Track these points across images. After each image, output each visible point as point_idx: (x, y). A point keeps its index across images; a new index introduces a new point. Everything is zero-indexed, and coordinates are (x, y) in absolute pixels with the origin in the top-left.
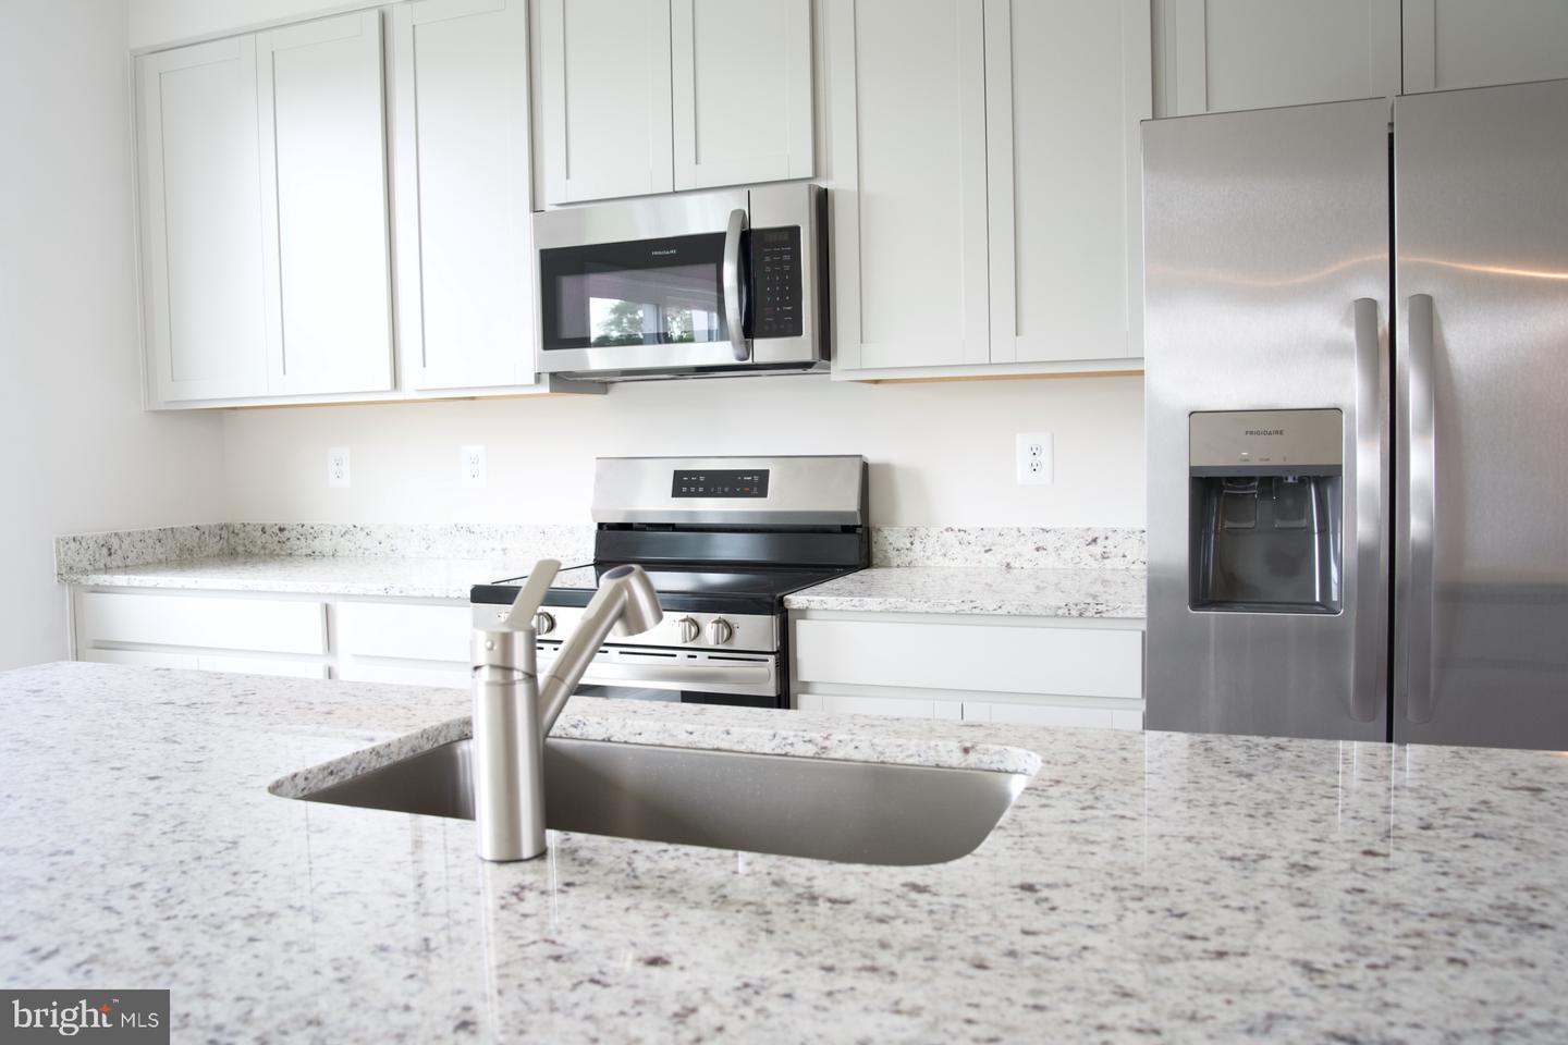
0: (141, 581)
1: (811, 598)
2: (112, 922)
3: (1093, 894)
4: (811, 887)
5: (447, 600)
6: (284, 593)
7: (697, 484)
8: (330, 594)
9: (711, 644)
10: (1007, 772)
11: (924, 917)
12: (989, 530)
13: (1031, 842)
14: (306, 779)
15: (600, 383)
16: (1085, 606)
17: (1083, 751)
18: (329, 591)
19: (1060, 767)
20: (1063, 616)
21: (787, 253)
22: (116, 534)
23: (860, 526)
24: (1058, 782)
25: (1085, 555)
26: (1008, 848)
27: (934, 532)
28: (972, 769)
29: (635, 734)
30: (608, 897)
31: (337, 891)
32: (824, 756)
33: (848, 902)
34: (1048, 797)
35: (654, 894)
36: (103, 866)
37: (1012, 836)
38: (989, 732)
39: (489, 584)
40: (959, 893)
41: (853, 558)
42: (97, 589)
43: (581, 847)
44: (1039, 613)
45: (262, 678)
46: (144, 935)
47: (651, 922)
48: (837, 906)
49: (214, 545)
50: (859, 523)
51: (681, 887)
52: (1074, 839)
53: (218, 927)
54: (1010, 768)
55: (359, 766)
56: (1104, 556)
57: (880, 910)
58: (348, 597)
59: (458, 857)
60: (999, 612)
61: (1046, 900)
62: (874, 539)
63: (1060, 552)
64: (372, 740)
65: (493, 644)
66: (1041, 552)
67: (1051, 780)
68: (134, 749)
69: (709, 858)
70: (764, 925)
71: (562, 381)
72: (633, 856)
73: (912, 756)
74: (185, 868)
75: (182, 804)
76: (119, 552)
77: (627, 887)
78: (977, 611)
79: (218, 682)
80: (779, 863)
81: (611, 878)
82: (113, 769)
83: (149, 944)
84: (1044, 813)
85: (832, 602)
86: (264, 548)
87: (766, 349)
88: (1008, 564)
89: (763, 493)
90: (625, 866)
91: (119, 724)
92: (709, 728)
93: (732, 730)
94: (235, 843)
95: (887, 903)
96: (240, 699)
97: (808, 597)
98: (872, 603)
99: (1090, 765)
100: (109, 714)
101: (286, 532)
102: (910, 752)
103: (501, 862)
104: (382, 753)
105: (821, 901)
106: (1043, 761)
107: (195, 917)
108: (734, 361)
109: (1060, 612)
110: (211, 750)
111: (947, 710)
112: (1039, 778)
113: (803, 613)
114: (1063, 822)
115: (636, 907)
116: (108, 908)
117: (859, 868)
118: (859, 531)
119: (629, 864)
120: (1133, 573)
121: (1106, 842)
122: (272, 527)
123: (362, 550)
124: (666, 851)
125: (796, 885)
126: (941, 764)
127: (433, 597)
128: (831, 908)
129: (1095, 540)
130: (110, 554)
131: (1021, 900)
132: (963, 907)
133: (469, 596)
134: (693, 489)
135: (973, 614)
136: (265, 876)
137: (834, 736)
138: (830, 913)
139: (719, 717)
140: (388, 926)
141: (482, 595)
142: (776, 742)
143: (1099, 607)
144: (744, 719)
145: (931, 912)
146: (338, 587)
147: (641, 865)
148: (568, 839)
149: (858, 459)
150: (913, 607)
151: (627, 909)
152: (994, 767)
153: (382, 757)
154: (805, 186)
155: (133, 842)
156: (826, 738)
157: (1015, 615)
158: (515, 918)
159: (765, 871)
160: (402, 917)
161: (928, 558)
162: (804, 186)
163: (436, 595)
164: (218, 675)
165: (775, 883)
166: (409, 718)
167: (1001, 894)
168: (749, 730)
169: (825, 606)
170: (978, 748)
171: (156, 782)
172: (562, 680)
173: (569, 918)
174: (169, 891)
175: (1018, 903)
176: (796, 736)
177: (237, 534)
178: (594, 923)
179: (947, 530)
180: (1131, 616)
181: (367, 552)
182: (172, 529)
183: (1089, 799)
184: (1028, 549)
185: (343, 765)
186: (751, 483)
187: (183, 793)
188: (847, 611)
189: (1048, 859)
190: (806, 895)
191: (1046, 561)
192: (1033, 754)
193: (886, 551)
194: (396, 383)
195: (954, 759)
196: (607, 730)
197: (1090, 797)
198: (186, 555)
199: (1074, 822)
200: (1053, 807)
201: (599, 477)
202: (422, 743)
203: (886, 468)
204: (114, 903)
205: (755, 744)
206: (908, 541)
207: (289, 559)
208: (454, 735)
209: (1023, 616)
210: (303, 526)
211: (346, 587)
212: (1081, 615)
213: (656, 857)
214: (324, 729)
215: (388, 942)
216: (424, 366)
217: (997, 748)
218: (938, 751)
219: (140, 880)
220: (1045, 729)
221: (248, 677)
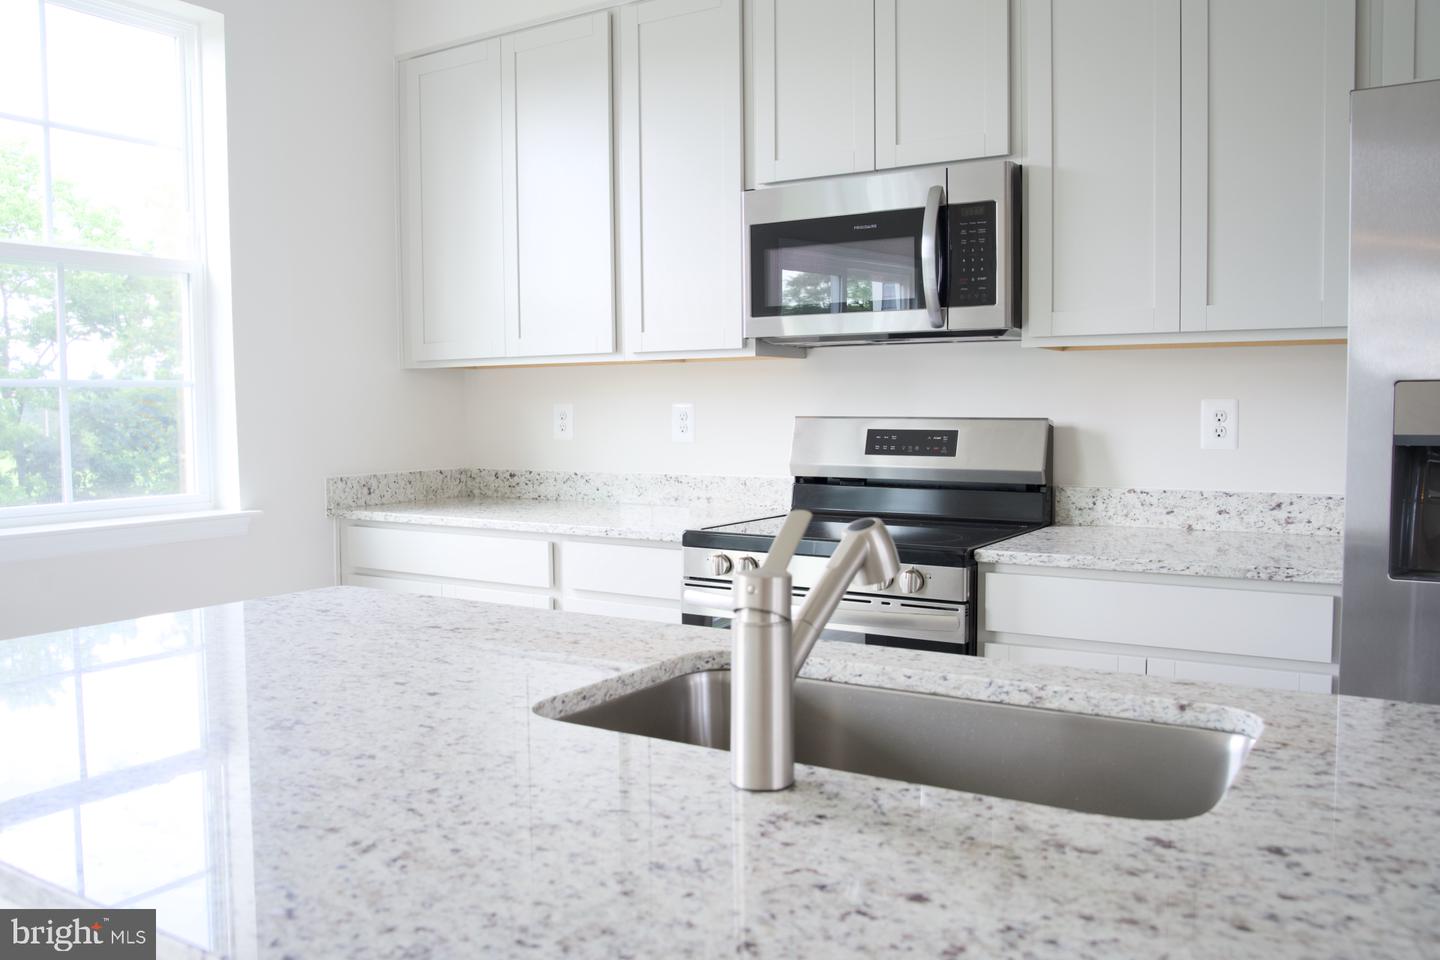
0: (396, 517)
1: (1000, 553)
2: (416, 823)
3: (1346, 863)
4: (1055, 835)
5: (660, 543)
6: (517, 532)
7: (889, 442)
8: (557, 534)
9: (905, 592)
10: (1224, 731)
11: (1175, 873)
12: (1172, 492)
13: (1269, 804)
14: (563, 702)
15: (799, 348)
16: (1274, 570)
17: (1304, 715)
18: (556, 532)
19: (1283, 730)
20: (1252, 579)
21: (982, 226)
22: (375, 476)
23: (1045, 486)
24: (1285, 745)
25: (1269, 520)
26: (1247, 809)
27: (1116, 493)
28: (1188, 726)
29: (856, 676)
30: (860, 832)
31: (609, 808)
32: (1038, 705)
33: (1095, 853)
34: (1278, 760)
35: (903, 831)
36: (402, 771)
37: (1249, 797)
38: (1203, 691)
39: (699, 530)
40: (1206, 851)
41: (1037, 516)
42: (359, 523)
43: (827, 782)
44: (1227, 576)
45: (512, 608)
46: (445, 837)
47: (905, 859)
48: (1084, 855)
49: (454, 488)
50: (1044, 483)
51: (929, 826)
52: (1314, 804)
53: (509, 835)
54: (1228, 726)
55: (608, 691)
56: (1289, 521)
57: (1129, 863)
58: (572, 537)
59: (713, 784)
60: (1187, 572)
61: (1297, 865)
62: (1057, 499)
63: (1243, 515)
64: (617, 669)
65: (754, 589)
66: (1224, 515)
67: (1278, 743)
68: (412, 667)
69: (950, 800)
70: (1017, 870)
71: (768, 346)
72: (878, 793)
73: (1126, 710)
74: (472, 778)
75: (460, 719)
76: (377, 492)
77: (876, 823)
78: (1164, 571)
79: (473, 610)
80: (1019, 809)
81: (860, 813)
82: (397, 683)
83: (451, 845)
84: (1276, 776)
85: (1021, 557)
86: (496, 491)
87: (960, 317)
88: (1190, 526)
89: (951, 452)
90: (871, 803)
91: (396, 643)
92: (927, 673)
93: (949, 676)
94: (510, 757)
95: (1133, 856)
96: (496, 626)
97: (997, 552)
98: (1060, 559)
99: (1314, 730)
100: (388, 635)
101: (516, 478)
102: (1125, 706)
103: (754, 791)
104: (627, 682)
105: (1067, 849)
106: (1266, 723)
107: (487, 823)
108: (929, 328)
109: (1249, 575)
110: (478, 672)
111: (1161, 667)
112: (1263, 738)
113: (992, 566)
114: (1299, 786)
115: (888, 842)
116: (412, 810)
117: (1099, 819)
118: (1043, 490)
119: (875, 801)
120: (1317, 539)
121: (1347, 809)
122: (503, 473)
123: (581, 495)
124: (907, 790)
125: (1040, 831)
126: (1156, 720)
127: (648, 539)
128: (1079, 857)
129: (1279, 506)
130: (370, 493)
131: (1270, 863)
132: (1213, 866)
133: (681, 539)
134: (885, 447)
135: (1161, 574)
136: (542, 790)
137: (1049, 687)
138: (1079, 862)
139: (935, 663)
140: (660, 845)
141: (695, 539)
142: (992, 689)
143: (1289, 571)
144: (959, 666)
145: (1181, 868)
146: (563, 528)
147: (886, 803)
148: (812, 773)
149: (1043, 422)
150: (1100, 565)
151: (881, 845)
152: (1211, 725)
153: (627, 685)
154: (1002, 161)
155: (424, 751)
156: (1042, 689)
157: (1202, 576)
158: (776, 846)
159: (1007, 816)
160: (671, 837)
161: (1110, 518)
162: (1000, 163)
163: (651, 538)
164: (473, 604)
165: (1019, 828)
166: (647, 651)
167: (1250, 855)
168: (965, 677)
169: (1014, 561)
170: (1195, 706)
171: (436, 698)
172: (810, 624)
173: (826, 850)
174: (461, 798)
175: (1268, 866)
176: (1012, 685)
177: (474, 478)
178: (851, 856)
179: (1129, 491)
180: (1321, 581)
181: (586, 498)
182: (420, 472)
183: (1321, 764)
184: (1210, 513)
185: (594, 691)
186: (940, 442)
187: (459, 709)
188: (1036, 566)
189: (1290, 823)
190: (1052, 843)
191: (1229, 524)
192: (1252, 715)
193: (1069, 511)
194: (617, 346)
195: (1172, 716)
196: (829, 670)
197: (1320, 762)
198: (431, 496)
199: (1309, 786)
200: (1285, 770)
201: (797, 435)
202: (660, 675)
203: (1071, 431)
204: (415, 806)
205: (971, 691)
206: (1091, 501)
207: (519, 502)
208: (687, 668)
209: (1211, 577)
210: (531, 472)
211: (571, 529)
212: (1270, 578)
213: (899, 796)
214: (574, 657)
215: (662, 860)
216: (643, 331)
217: (1215, 707)
218: (1153, 707)
219: (434, 787)
220: (1260, 691)
221: (499, 606)
